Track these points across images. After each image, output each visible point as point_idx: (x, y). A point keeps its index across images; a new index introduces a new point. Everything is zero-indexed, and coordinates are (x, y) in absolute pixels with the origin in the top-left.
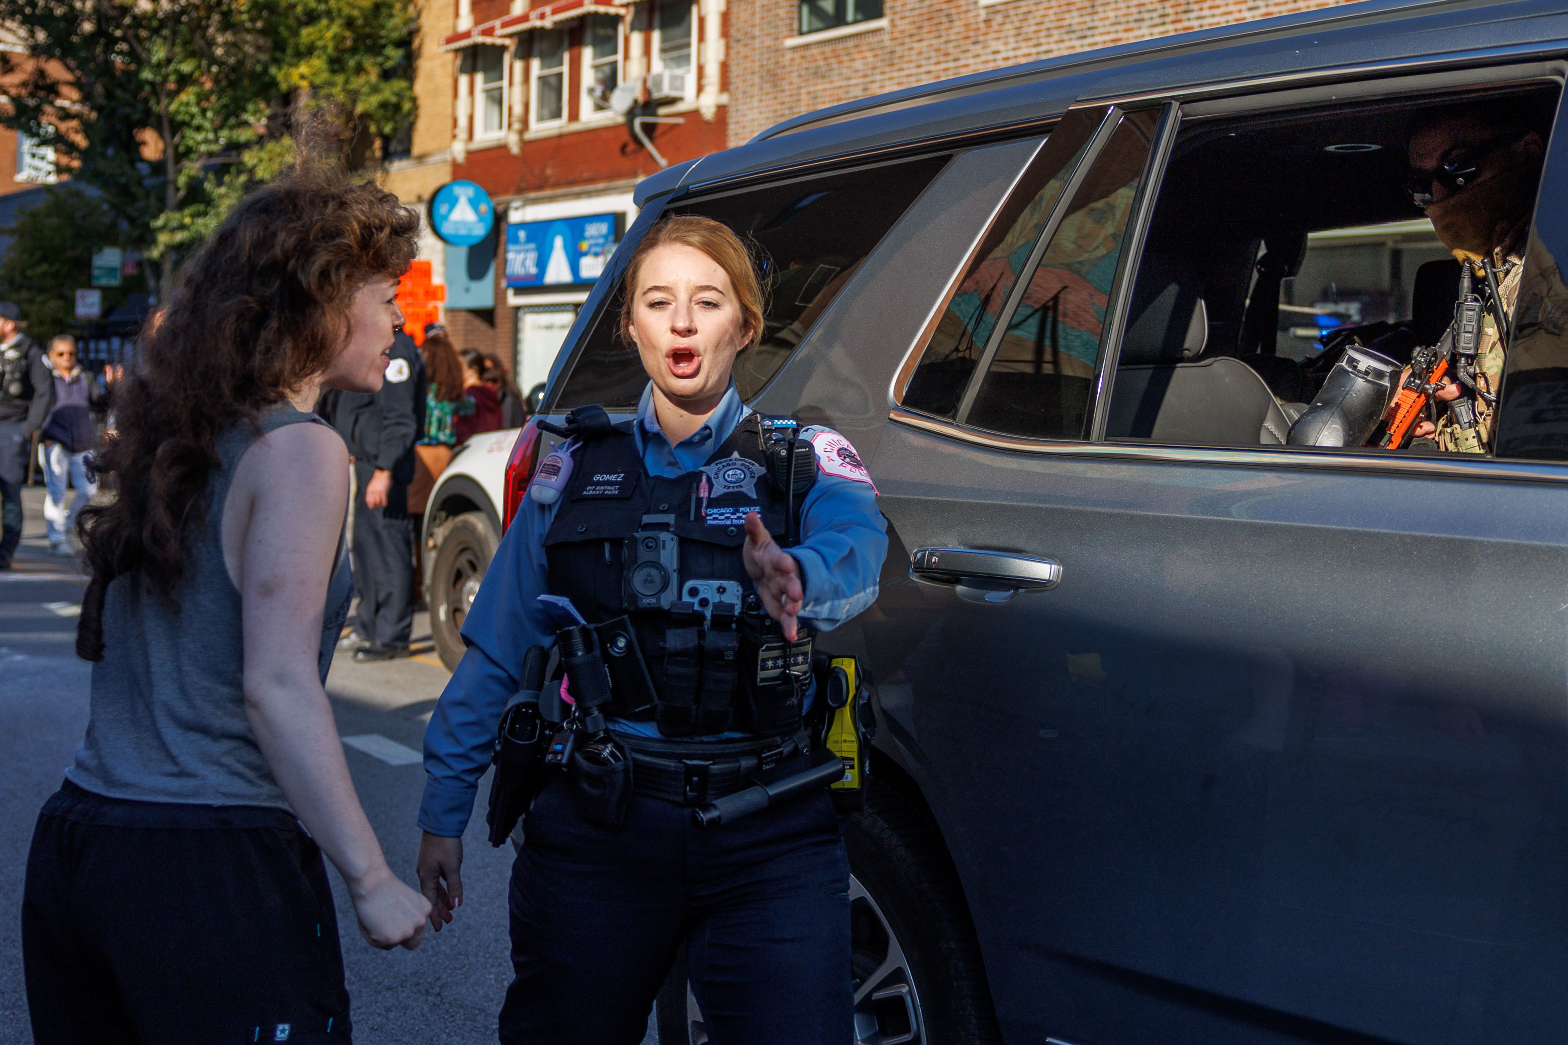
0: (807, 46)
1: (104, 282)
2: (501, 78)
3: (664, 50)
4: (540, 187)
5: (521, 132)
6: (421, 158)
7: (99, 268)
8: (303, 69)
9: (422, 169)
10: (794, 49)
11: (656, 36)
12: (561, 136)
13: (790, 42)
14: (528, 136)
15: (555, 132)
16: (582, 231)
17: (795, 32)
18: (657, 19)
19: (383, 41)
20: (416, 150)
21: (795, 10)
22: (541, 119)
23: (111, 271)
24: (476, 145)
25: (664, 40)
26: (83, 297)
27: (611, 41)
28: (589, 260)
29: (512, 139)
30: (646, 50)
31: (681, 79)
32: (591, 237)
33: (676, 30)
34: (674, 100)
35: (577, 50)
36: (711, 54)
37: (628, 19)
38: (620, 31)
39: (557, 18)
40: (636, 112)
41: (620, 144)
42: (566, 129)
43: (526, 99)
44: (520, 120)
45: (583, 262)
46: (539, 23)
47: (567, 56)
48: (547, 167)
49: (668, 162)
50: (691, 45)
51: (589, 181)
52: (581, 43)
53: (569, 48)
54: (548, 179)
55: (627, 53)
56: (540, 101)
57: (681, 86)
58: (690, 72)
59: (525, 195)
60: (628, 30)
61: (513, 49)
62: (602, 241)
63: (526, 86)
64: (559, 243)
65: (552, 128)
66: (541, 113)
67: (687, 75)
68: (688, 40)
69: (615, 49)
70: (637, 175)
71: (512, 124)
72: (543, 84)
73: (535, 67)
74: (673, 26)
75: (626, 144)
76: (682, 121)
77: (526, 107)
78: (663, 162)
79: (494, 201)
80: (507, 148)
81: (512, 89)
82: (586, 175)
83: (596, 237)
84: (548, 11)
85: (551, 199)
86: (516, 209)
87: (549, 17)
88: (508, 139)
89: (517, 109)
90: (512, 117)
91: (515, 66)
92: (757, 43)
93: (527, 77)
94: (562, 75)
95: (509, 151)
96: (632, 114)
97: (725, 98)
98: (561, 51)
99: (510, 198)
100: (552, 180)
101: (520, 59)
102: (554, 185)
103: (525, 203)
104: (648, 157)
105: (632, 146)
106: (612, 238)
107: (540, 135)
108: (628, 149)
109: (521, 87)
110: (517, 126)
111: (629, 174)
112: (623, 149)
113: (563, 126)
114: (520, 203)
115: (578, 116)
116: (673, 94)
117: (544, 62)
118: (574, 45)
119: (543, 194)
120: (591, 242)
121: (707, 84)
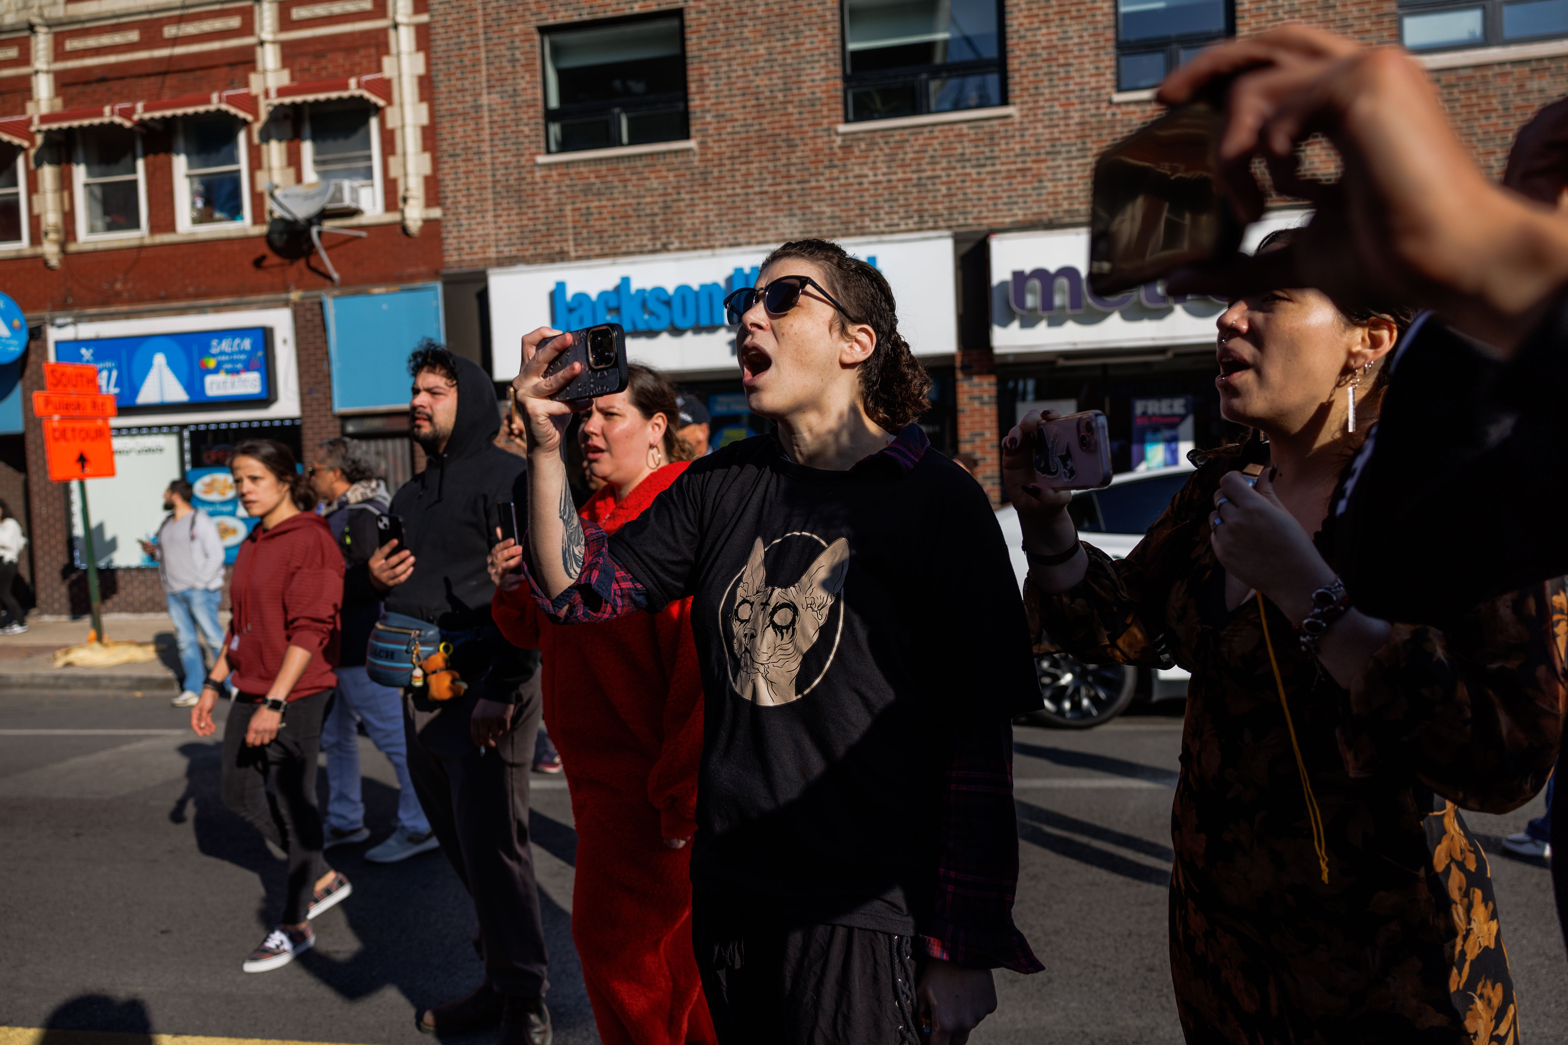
0: (567, 164)
2: (14, 184)
3: (316, 163)
4: (106, 303)
5: (63, 245)
10: (548, 166)
11: (307, 149)
12: (141, 248)
13: (542, 159)
14: (72, 248)
15: (135, 243)
16: (208, 346)
17: (543, 150)
18: (307, 129)
21: (541, 128)
22: (92, 230)
25: (317, 152)
27: (225, 150)
28: (221, 377)
29: (50, 249)
30: (294, 160)
31: (354, 191)
32: (222, 353)
33: (341, 142)
34: (354, 212)
35: (162, 157)
36: (411, 168)
37: (257, 127)
38: (242, 137)
39: (157, 114)
40: (315, 221)
41: (253, 257)
42: (148, 241)
43: (67, 207)
44: (57, 231)
45: (209, 379)
46: (118, 120)
47: (140, 164)
48: (116, 280)
49: (342, 276)
50: (369, 158)
51: (197, 296)
52: (169, 149)
53: (145, 155)
54: (118, 294)
55: (256, 163)
56: (98, 210)
57: (356, 199)
58: (372, 185)
59: (76, 311)
60: (256, 139)
61: (32, 152)
62: (243, 357)
63: (66, 194)
64: (159, 359)
65: (120, 240)
66: (99, 224)
67: (363, 186)
68: (366, 153)
69: (233, 159)
70: (287, 290)
71: (46, 234)
72: (98, 192)
73: (80, 174)
74: (335, 138)
75: (263, 258)
76: (363, 234)
77: (69, 217)
78: (336, 276)
79: (30, 315)
80: (41, 260)
81: (35, 198)
82: (191, 290)
83: (232, 354)
84: (140, 106)
85: (127, 316)
86: (60, 326)
87: (140, 113)
88: (39, 250)
89: (51, 218)
90: (43, 227)
91: (40, 171)
92: (487, 159)
93: (65, 184)
94: (134, 183)
95: (45, 262)
96: (310, 222)
97: (436, 213)
98: (129, 158)
99: (46, 315)
100: (126, 295)
101: (51, 163)
102: (131, 301)
103: (78, 320)
104: (306, 271)
105: (273, 259)
106: (260, 354)
107: (101, 246)
108: (266, 263)
109: (57, 195)
110: (52, 236)
111: (272, 289)
112: (259, 263)
113: (142, 238)
114: (69, 320)
115: (171, 227)
116: (354, 205)
117: (96, 169)
118: (156, 152)
119: (112, 309)
120: (223, 358)
121: (405, 200)
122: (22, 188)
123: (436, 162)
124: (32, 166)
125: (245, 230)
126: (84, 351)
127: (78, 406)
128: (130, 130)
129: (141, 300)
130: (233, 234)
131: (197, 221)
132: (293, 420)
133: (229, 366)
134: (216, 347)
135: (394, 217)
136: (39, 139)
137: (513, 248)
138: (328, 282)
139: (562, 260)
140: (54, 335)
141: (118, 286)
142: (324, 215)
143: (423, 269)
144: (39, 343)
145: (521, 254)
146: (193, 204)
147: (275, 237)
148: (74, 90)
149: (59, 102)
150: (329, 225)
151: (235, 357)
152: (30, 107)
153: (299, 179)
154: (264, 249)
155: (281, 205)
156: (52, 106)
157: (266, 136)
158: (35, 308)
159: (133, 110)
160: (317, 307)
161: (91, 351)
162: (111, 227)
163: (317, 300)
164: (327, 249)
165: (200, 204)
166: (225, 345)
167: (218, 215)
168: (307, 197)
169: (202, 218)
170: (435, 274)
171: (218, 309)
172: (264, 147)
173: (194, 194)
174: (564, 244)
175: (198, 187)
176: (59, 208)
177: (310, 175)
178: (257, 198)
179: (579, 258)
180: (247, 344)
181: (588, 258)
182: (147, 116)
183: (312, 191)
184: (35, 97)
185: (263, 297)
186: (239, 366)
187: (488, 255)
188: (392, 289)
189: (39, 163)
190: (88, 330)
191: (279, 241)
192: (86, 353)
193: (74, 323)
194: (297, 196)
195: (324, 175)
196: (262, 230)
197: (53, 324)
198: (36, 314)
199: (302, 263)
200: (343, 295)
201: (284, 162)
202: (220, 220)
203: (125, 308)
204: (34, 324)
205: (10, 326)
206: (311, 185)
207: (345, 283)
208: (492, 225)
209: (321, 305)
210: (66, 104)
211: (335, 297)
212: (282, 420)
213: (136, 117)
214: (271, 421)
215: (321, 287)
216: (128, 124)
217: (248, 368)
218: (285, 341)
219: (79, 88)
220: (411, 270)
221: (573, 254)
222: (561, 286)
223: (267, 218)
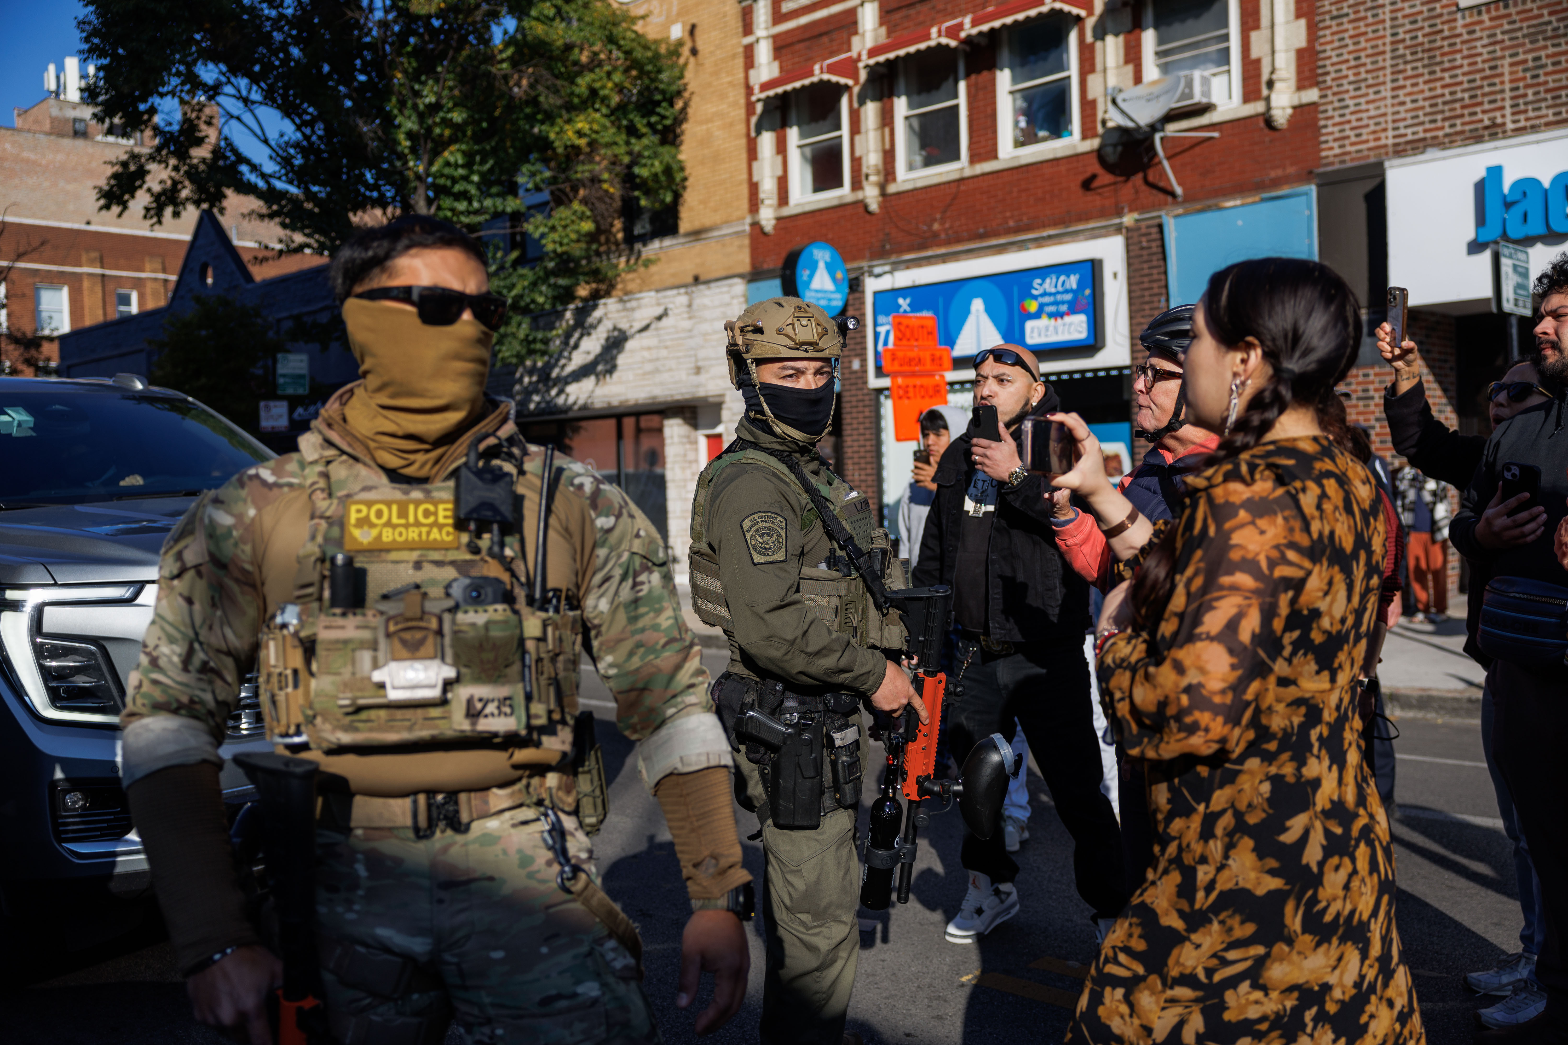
1: (290, 391)
2: (838, 127)
3: (1158, 54)
4: (923, 246)
5: (882, 187)
6: (697, 234)
7: (284, 376)
8: (581, 124)
9: (698, 246)
11: (1149, 38)
12: (962, 180)
14: (892, 189)
15: (955, 176)
16: (1030, 286)
18: (1149, 15)
19: (658, 97)
20: (684, 226)
22: (911, 167)
23: (297, 378)
24: (792, 209)
25: (1161, 41)
26: (268, 408)
27: (1053, 56)
28: (1044, 321)
29: (871, 194)
30: (1133, 56)
31: (1206, 82)
32: (1045, 294)
33: (1190, 23)
34: (1205, 108)
35: (985, 74)
36: (1280, 43)
37: (1090, 23)
38: (1073, 38)
39: (985, 27)
40: (1158, 126)
41: (1081, 178)
42: (968, 173)
43: (887, 146)
44: (878, 173)
45: (1029, 325)
46: (944, 41)
47: (962, 86)
48: (935, 220)
49: (1185, 190)
50: (1226, 38)
51: (1018, 230)
52: (992, 65)
53: (967, 76)
54: (936, 235)
55: (1088, 65)
56: (916, 144)
57: (1207, 93)
58: (1229, 71)
59: (894, 258)
60: (1089, 38)
61: (856, 90)
62: (1068, 297)
63: (887, 131)
64: (977, 305)
65: (940, 174)
66: (918, 159)
67: (1214, 75)
68: (1222, 32)
69: (1062, 66)
70: (1119, 213)
71: (867, 176)
72: (916, 123)
73: (901, 106)
74: (1183, 21)
75: (1094, 177)
76: (1216, 134)
77: (889, 156)
78: (1179, 190)
79: (850, 266)
80: (862, 205)
81: (857, 138)
82: (1011, 223)
83: (1054, 294)
84: (967, 20)
85: (944, 259)
86: (878, 276)
87: (969, 29)
88: (860, 195)
89: (872, 159)
90: (865, 170)
91: (863, 109)
92: (1386, 14)
93: (887, 119)
94: (956, 107)
95: (866, 207)
96: (1154, 128)
97: (1312, 95)
98: (951, 81)
99: (864, 264)
100: (943, 236)
101: (872, 100)
102: (948, 242)
103: (896, 266)
104: (1144, 188)
105: (1105, 178)
106: (1088, 292)
107: (920, 184)
108: (1095, 184)
109: (879, 132)
110: (873, 178)
111: (1103, 214)
112: (1087, 184)
113: (962, 169)
114: (887, 268)
115: (992, 154)
116: (1204, 100)
117: (916, 98)
118: (978, 71)
119: (929, 253)
120: (1047, 299)
121: (1270, 84)
122: (845, 131)
123: (1313, 30)
124: (856, 105)
125: (1074, 146)
126: (901, 301)
127: (920, 361)
128: (955, 49)
129: (958, 240)
130: (1060, 154)
131: (1019, 144)
132: (1120, 369)
133: (1052, 309)
134: (1039, 286)
135: (1258, 107)
136: (863, 75)
137: (1420, 129)
138: (1170, 199)
139: (1494, 136)
140: (871, 285)
141: (936, 226)
142: (1171, 116)
143: (1291, 170)
144: (857, 295)
145: (1429, 135)
146: (1016, 123)
147: (1109, 150)
148: (897, 16)
149: (883, 30)
150: (1172, 128)
151: (1059, 297)
152: (855, 41)
153: (1138, 79)
154: (1095, 167)
155: (1123, 112)
156: (876, 38)
157: (1100, 33)
158: (854, 259)
159: (960, 26)
160: (1155, 230)
161: (908, 301)
162: (928, 162)
163: (1156, 221)
164: (1169, 158)
165: (1023, 124)
166: (1049, 285)
167: (1042, 134)
168: (1150, 98)
169: (1025, 139)
170: (1308, 176)
171: (1039, 242)
172: (1099, 45)
173: (1018, 112)
174: (1498, 114)
175: (1021, 103)
176: (880, 148)
177: (1151, 71)
178: (1088, 106)
179: (1519, 131)
180: (1073, 281)
181: (1534, 129)
182: (975, 31)
183: (1156, 90)
184: (860, 30)
185: (1091, 225)
186: (1064, 308)
187: (1383, 142)
188: (1250, 200)
189: (862, 102)
190: (905, 278)
191: (1112, 156)
192: (904, 303)
193: (891, 272)
194: (1139, 98)
195: (1165, 68)
196: (1094, 143)
197: (871, 274)
198: (855, 265)
199: (1138, 178)
200: (1186, 214)
201: (1121, 60)
202: (1044, 139)
203: (942, 251)
204: (853, 275)
205: (834, 279)
206: (1154, 83)
207: (1189, 198)
208: (1389, 102)
209: (1160, 227)
210: (889, 33)
211: (1176, 216)
212: (1108, 370)
213: (963, 35)
214: (1095, 371)
215: (1160, 206)
216: (953, 43)
217: (1074, 309)
218: (1115, 275)
219: (904, 12)
220: (1273, 174)
221: (1510, 126)
222: (1495, 172)
223: (1100, 130)
